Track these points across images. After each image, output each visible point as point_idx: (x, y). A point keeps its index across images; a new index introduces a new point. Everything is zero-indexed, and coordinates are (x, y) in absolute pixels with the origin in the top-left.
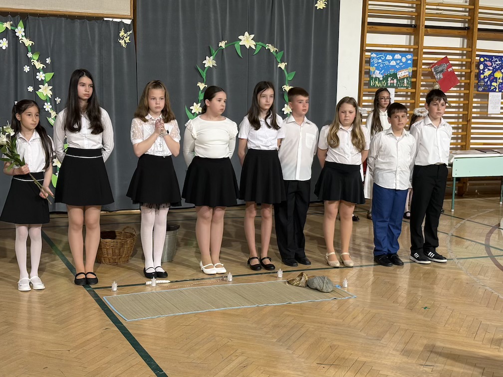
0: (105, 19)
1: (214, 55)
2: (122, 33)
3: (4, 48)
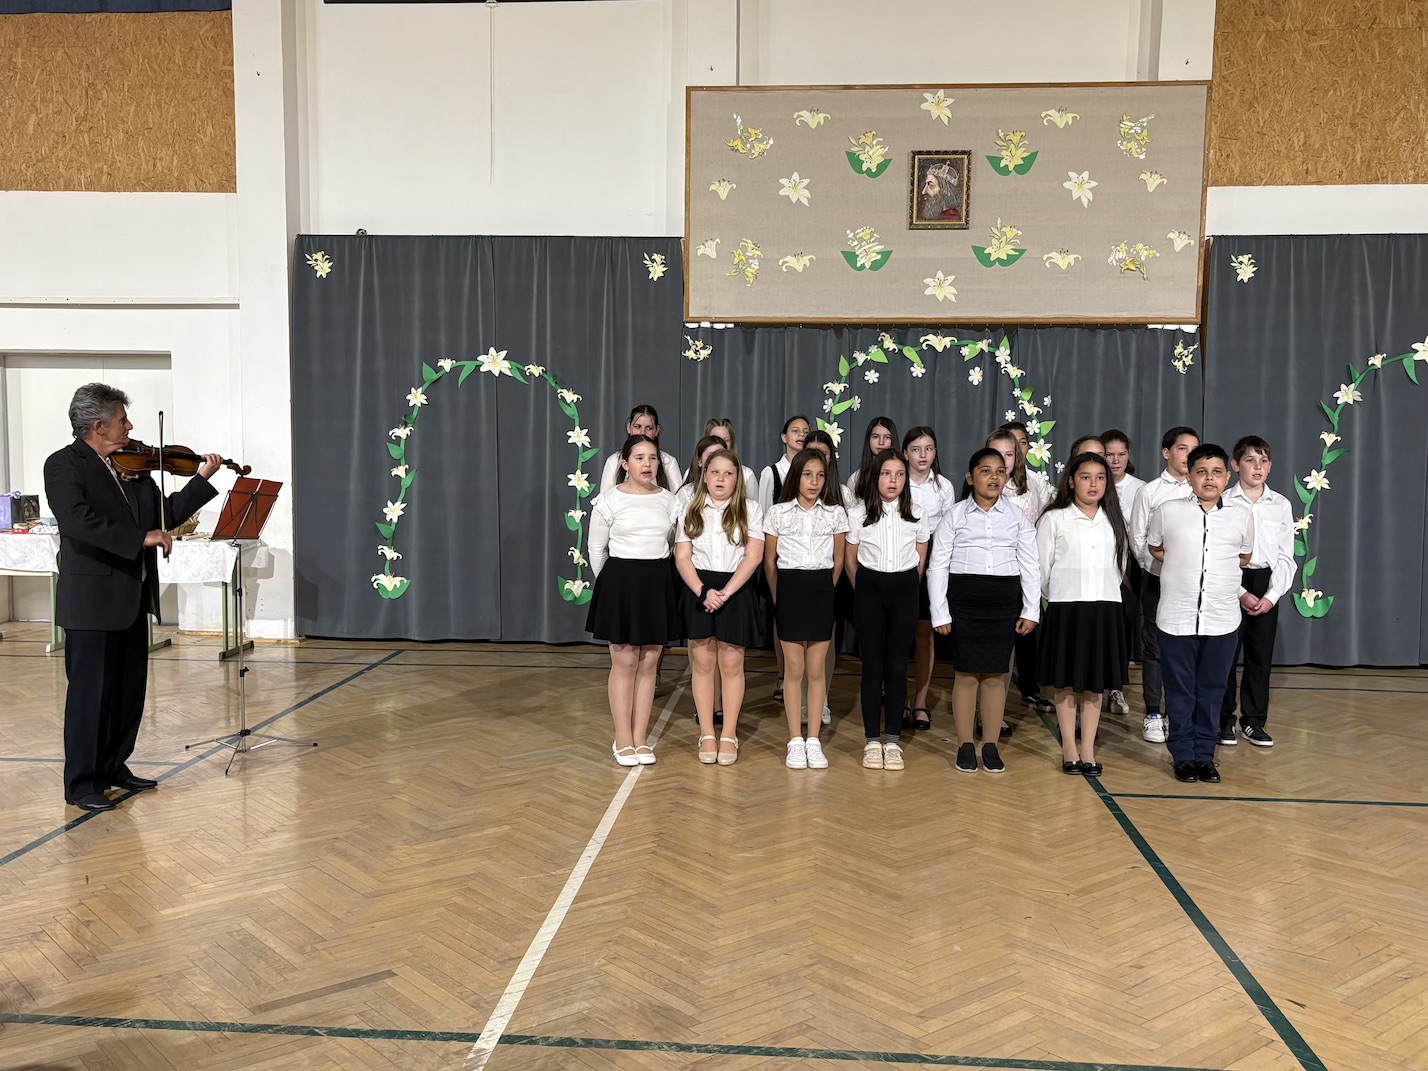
0: (1150, 326)
1: (1358, 382)
2: (1179, 349)
3: (976, 383)
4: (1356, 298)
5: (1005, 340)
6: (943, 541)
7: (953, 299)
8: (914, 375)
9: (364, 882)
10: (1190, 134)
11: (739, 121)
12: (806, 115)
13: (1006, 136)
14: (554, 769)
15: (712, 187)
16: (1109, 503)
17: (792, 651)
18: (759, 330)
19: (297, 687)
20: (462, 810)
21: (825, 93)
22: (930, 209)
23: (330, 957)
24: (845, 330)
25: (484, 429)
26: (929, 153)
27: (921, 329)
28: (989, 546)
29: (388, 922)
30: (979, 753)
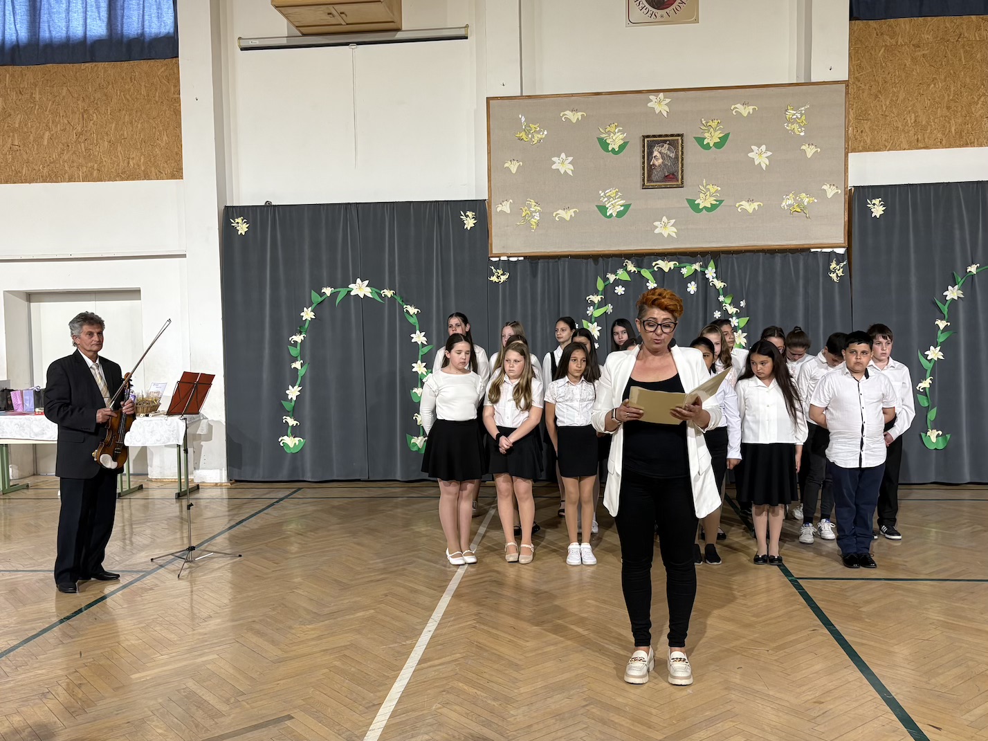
0: (812, 250)
1: (960, 284)
2: (833, 265)
3: (692, 293)
4: (956, 226)
5: (712, 263)
7: (674, 235)
9: (273, 652)
10: (834, 117)
11: (523, 119)
12: (569, 114)
13: (707, 123)
14: (404, 569)
15: (506, 165)
17: (570, 484)
18: (541, 261)
19: (229, 516)
20: (342, 600)
21: (581, 99)
22: (656, 175)
23: (248, 706)
24: (600, 258)
25: (354, 334)
26: (654, 136)
27: (653, 257)
29: (289, 680)
30: (703, 551)
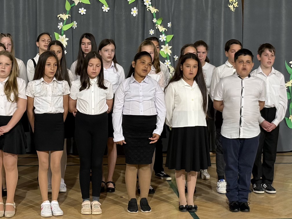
3: (134, 15)
6: (118, 98)
8: (104, 11)
16: (199, 78)
17: (42, 156)
28: (141, 101)
30: (138, 203)
